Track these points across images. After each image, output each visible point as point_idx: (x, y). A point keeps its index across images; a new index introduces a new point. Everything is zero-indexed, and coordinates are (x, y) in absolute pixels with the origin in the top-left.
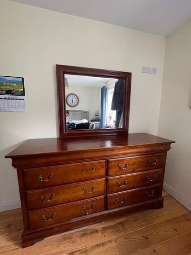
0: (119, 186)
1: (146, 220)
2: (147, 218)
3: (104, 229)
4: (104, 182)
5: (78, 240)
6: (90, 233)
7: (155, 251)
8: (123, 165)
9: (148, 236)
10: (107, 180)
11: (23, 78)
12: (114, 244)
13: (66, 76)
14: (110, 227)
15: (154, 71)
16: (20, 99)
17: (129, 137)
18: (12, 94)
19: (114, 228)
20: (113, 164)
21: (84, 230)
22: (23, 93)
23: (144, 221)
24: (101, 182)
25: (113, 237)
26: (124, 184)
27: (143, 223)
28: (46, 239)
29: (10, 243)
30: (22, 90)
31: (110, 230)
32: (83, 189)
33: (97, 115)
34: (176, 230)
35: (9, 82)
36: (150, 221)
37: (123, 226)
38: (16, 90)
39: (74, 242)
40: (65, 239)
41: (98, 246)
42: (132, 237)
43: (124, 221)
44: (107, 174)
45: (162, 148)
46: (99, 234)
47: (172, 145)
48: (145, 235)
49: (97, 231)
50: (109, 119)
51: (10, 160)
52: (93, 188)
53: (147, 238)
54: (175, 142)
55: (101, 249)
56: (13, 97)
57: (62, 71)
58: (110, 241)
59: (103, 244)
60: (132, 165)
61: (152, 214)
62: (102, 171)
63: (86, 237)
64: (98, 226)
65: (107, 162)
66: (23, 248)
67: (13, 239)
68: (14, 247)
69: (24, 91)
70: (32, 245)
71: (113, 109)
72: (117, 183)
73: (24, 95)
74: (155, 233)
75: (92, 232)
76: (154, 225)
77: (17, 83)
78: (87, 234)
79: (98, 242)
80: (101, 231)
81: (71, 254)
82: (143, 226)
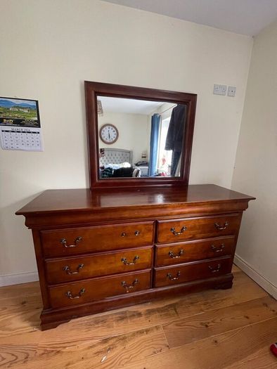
0: (172, 257)
1: (208, 303)
2: (209, 301)
3: (150, 312)
4: (150, 250)
5: (115, 324)
6: (131, 316)
7: (216, 342)
8: (178, 229)
9: (208, 323)
10: (155, 248)
11: (37, 102)
12: (161, 331)
13: (99, 98)
14: (158, 310)
15: (232, 92)
16: (33, 133)
17: (190, 190)
18: (23, 125)
19: (162, 311)
20: (165, 227)
21: (122, 313)
22: (37, 124)
23: (204, 304)
24: (147, 250)
25: (161, 323)
26: (179, 255)
27: (203, 307)
28: (72, 321)
29: (26, 324)
30: (36, 119)
31: (158, 314)
32: (122, 260)
33: (145, 157)
34: (247, 317)
35: (18, 107)
36: (212, 305)
37: (175, 310)
38: (27, 119)
39: (109, 327)
40: (97, 322)
41: (141, 332)
42: (186, 324)
43: (177, 303)
44: (155, 240)
45: (236, 207)
46: (143, 318)
47: (250, 203)
48: (204, 322)
49: (139, 314)
50: (161, 163)
51: (23, 218)
52: (135, 258)
53: (207, 326)
54: (255, 199)
55: (145, 336)
56: (24, 129)
57: (94, 91)
58: (157, 328)
59: (147, 331)
60: (192, 229)
61: (216, 296)
62: (149, 237)
63: (125, 320)
64: (142, 308)
65: (156, 224)
66: (43, 330)
67: (29, 320)
68: (31, 329)
69: (38, 121)
70: (55, 327)
71: (168, 148)
72: (169, 253)
73: (40, 127)
74: (218, 320)
75: (134, 315)
76: (217, 310)
77: (30, 108)
78: (126, 317)
79: (141, 328)
80: (146, 314)
81: (105, 341)
82: (202, 310)
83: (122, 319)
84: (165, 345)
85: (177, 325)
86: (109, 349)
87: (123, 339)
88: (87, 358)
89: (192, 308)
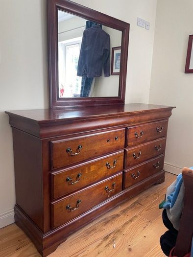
0: (135, 158)
2: (157, 192)
3: (124, 211)
5: (104, 228)
6: (112, 219)
10: (125, 151)
12: (139, 217)
14: (128, 208)
19: (132, 208)
21: (104, 220)
23: (155, 195)
25: (136, 214)
26: (139, 155)
27: (155, 197)
31: (130, 210)
36: (159, 193)
37: (140, 204)
39: (100, 230)
40: (89, 233)
41: (127, 223)
43: (137, 200)
44: (126, 146)
46: (122, 216)
47: (173, 110)
49: (118, 215)
52: (114, 162)
54: (175, 107)
55: (131, 224)
58: (136, 217)
59: (131, 221)
60: (145, 132)
61: (158, 188)
63: (110, 222)
64: (118, 211)
70: (54, 250)
72: (134, 155)
75: (114, 217)
78: (109, 221)
79: (125, 221)
80: (122, 214)
81: (106, 238)
82: (155, 198)
83: (107, 222)
84: (148, 222)
85: (147, 210)
86: (113, 240)
87: (118, 231)
88: (102, 251)
89: (149, 199)
